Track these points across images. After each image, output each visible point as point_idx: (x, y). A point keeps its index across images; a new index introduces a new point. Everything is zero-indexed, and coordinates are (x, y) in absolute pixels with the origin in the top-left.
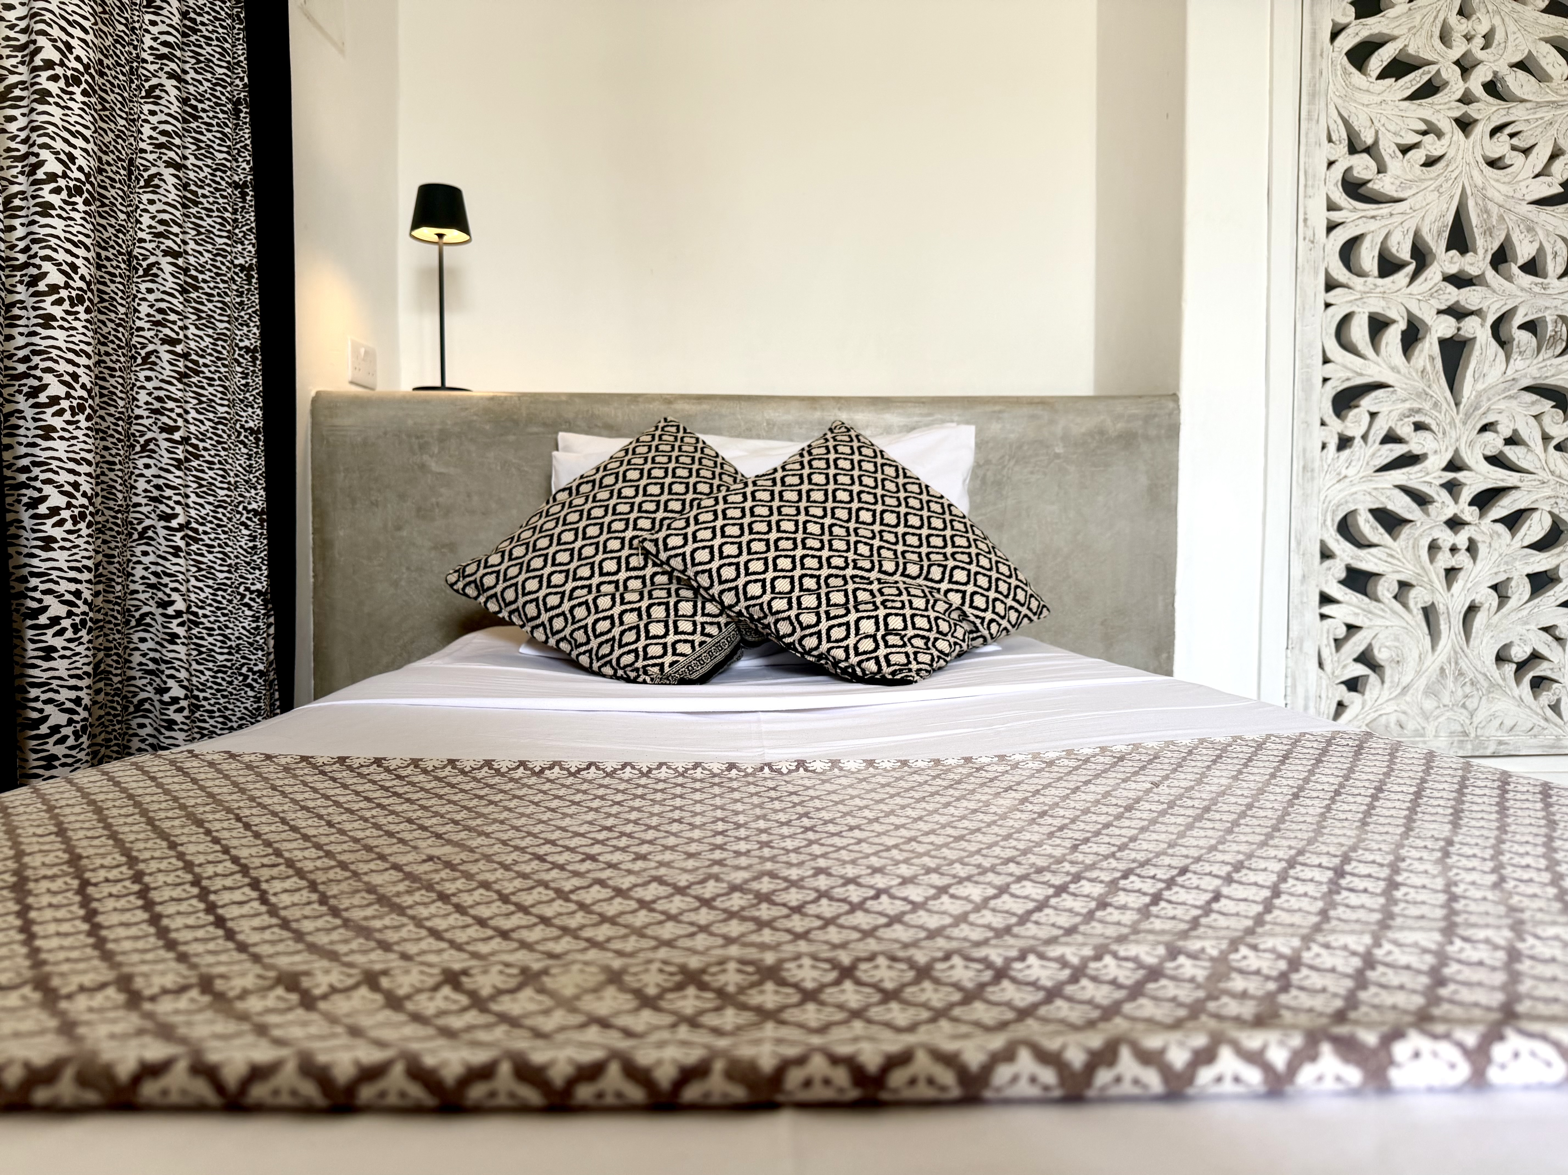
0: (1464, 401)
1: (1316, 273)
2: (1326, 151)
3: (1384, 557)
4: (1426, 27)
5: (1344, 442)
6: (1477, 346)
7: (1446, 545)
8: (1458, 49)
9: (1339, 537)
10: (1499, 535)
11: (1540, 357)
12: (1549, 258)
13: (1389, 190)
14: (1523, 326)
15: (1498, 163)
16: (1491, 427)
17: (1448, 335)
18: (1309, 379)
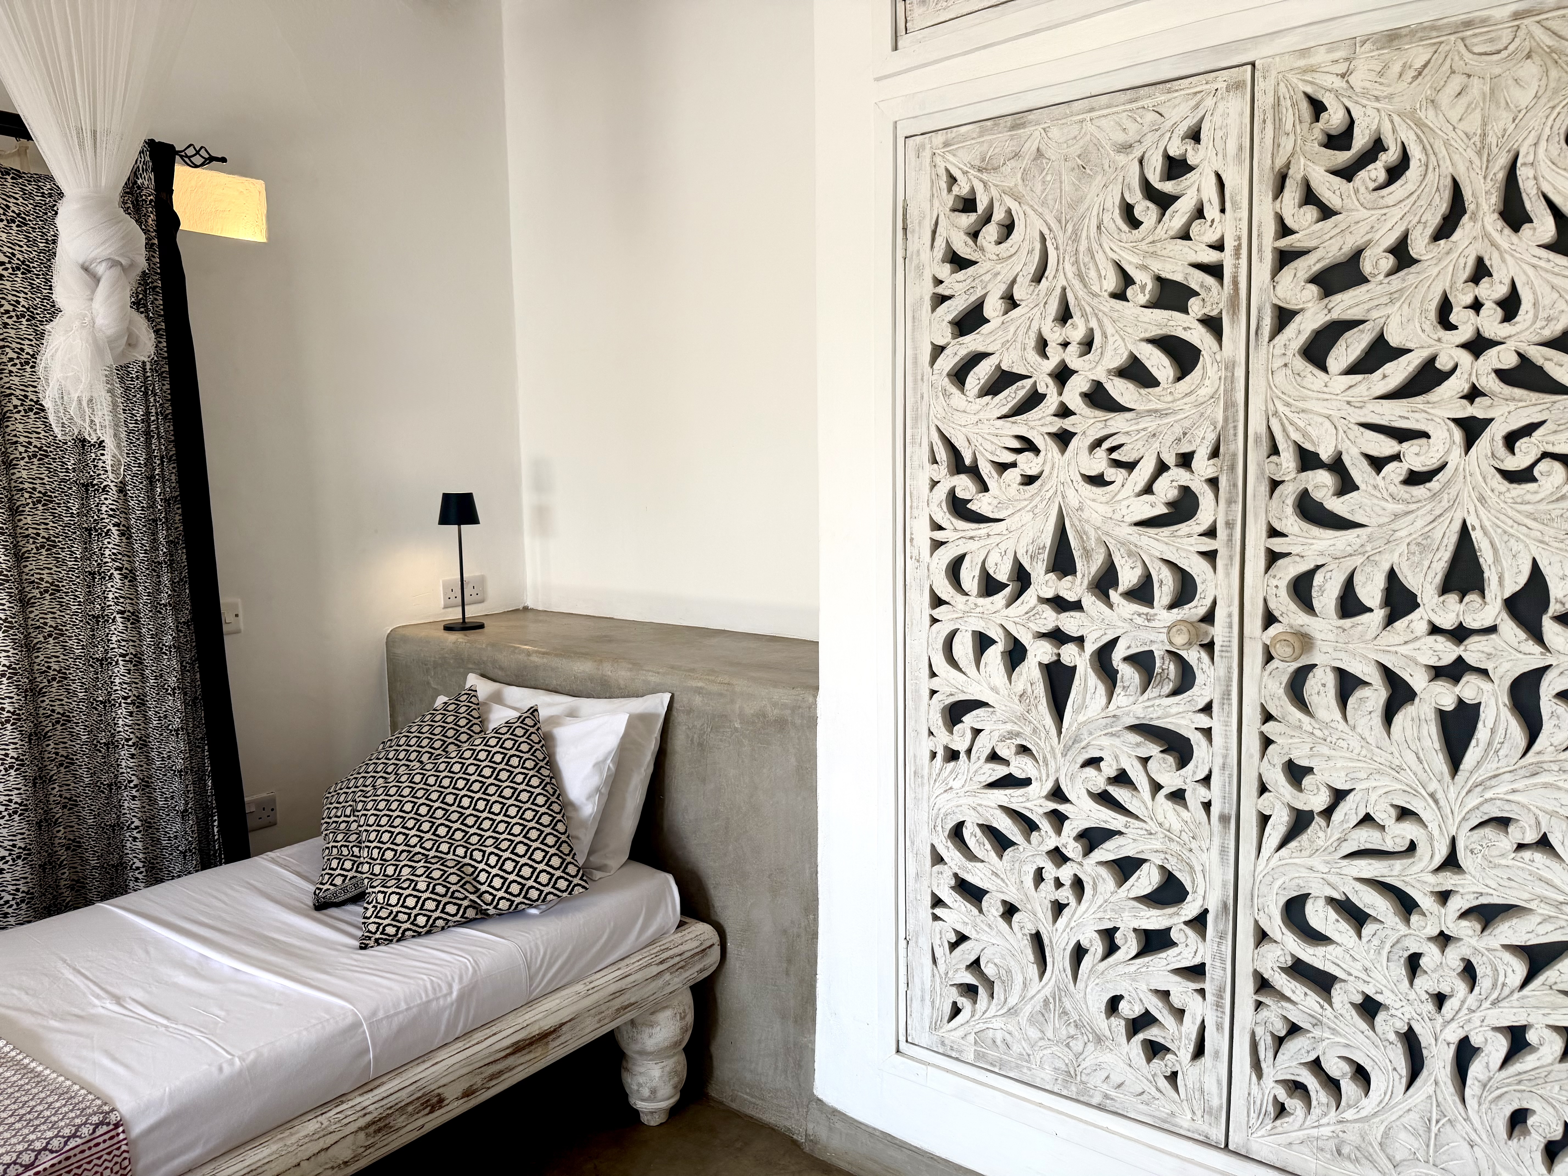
0: (1068, 730)
1: (922, 591)
2: (931, 471)
3: (989, 874)
4: (1021, 338)
6: (1078, 676)
7: (1050, 877)
8: (1055, 358)
9: (950, 845)
10: (1105, 880)
11: (1146, 695)
12: (1156, 585)
13: (986, 511)
14: (1127, 659)
15: (1098, 481)
16: (1094, 762)
17: (1047, 660)
18: (917, 691)
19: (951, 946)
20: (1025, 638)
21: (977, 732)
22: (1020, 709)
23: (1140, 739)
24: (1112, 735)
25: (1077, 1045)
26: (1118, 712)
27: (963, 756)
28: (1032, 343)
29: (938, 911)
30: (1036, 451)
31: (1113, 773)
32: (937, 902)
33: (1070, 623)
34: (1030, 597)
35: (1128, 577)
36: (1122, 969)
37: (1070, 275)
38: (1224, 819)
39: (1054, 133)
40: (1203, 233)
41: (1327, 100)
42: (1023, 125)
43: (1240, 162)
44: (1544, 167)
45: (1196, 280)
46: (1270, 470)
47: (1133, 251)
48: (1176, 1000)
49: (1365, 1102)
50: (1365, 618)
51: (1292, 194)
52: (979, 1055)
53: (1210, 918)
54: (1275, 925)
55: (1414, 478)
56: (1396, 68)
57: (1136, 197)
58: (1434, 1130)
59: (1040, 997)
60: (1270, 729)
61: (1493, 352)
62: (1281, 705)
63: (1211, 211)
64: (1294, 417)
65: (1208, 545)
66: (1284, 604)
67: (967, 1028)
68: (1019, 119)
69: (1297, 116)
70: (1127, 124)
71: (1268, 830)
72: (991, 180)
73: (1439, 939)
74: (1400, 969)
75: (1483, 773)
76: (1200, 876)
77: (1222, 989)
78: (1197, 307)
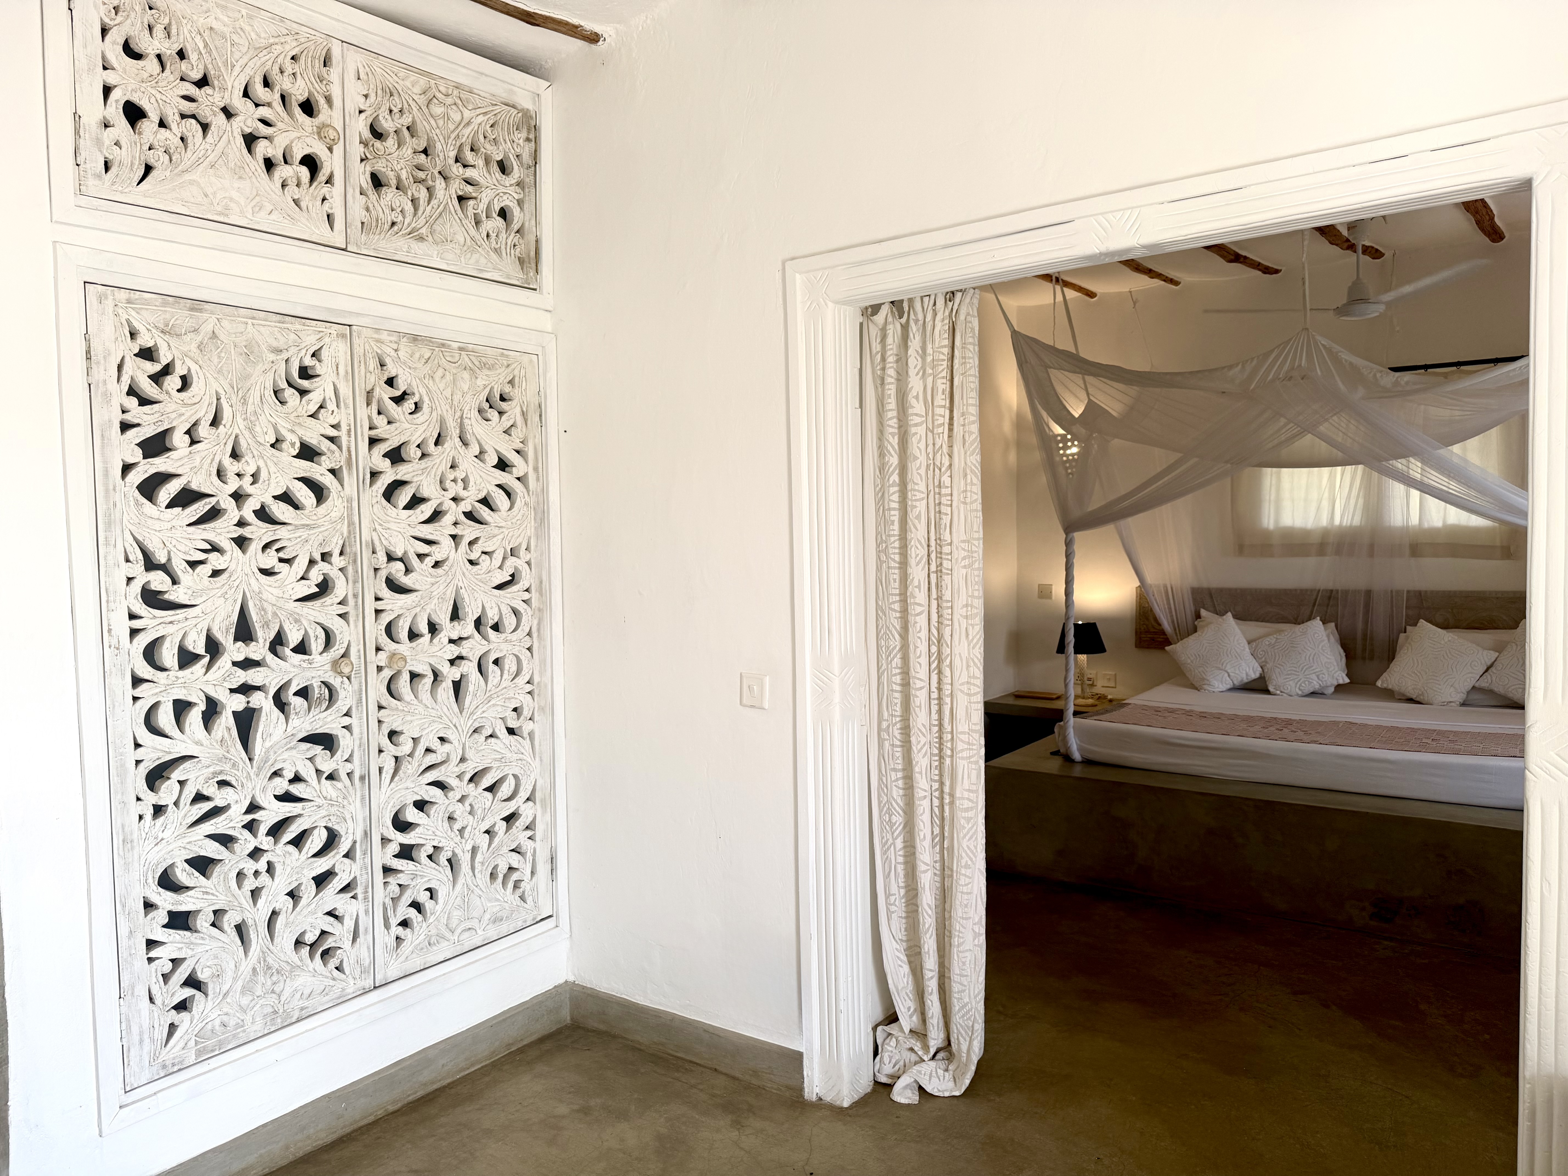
0: (256, 758)
1: (123, 675)
2: (125, 570)
3: (200, 895)
4: (205, 466)
5: (158, 810)
6: (263, 714)
7: (250, 873)
8: (233, 485)
9: (160, 889)
10: (290, 854)
11: (311, 714)
12: (313, 640)
13: (183, 599)
14: (296, 693)
15: (269, 572)
16: (276, 774)
17: (240, 708)
18: (123, 766)
19: (166, 977)
20: (221, 695)
21: (182, 783)
22: (220, 752)
23: (309, 745)
24: (291, 748)
25: (279, 987)
26: (294, 732)
27: (171, 807)
28: (214, 471)
29: (153, 954)
30: (221, 551)
31: (291, 776)
32: (151, 944)
33: (255, 676)
34: (224, 662)
35: (294, 637)
36: (305, 911)
37: (242, 427)
38: (362, 778)
39: (225, 323)
40: (327, 418)
41: (388, 360)
42: (200, 310)
43: (347, 381)
44: (473, 421)
45: (325, 445)
46: (374, 563)
47: (287, 419)
48: (339, 912)
49: (437, 908)
50: (421, 640)
51: (374, 407)
52: (199, 1053)
53: (357, 846)
54: (390, 832)
55: (437, 565)
56: (417, 355)
57: (283, 384)
58: (466, 900)
59: (249, 969)
60: (382, 714)
61: (463, 503)
62: (387, 700)
63: (331, 405)
64: (383, 532)
65: (342, 610)
66: (384, 640)
67: (186, 1037)
68: (197, 305)
69: (373, 364)
70: (279, 336)
71: (383, 775)
72: (173, 342)
73: (462, 800)
74: (446, 824)
75: (472, 708)
76: (349, 821)
77: (367, 887)
78: (326, 462)
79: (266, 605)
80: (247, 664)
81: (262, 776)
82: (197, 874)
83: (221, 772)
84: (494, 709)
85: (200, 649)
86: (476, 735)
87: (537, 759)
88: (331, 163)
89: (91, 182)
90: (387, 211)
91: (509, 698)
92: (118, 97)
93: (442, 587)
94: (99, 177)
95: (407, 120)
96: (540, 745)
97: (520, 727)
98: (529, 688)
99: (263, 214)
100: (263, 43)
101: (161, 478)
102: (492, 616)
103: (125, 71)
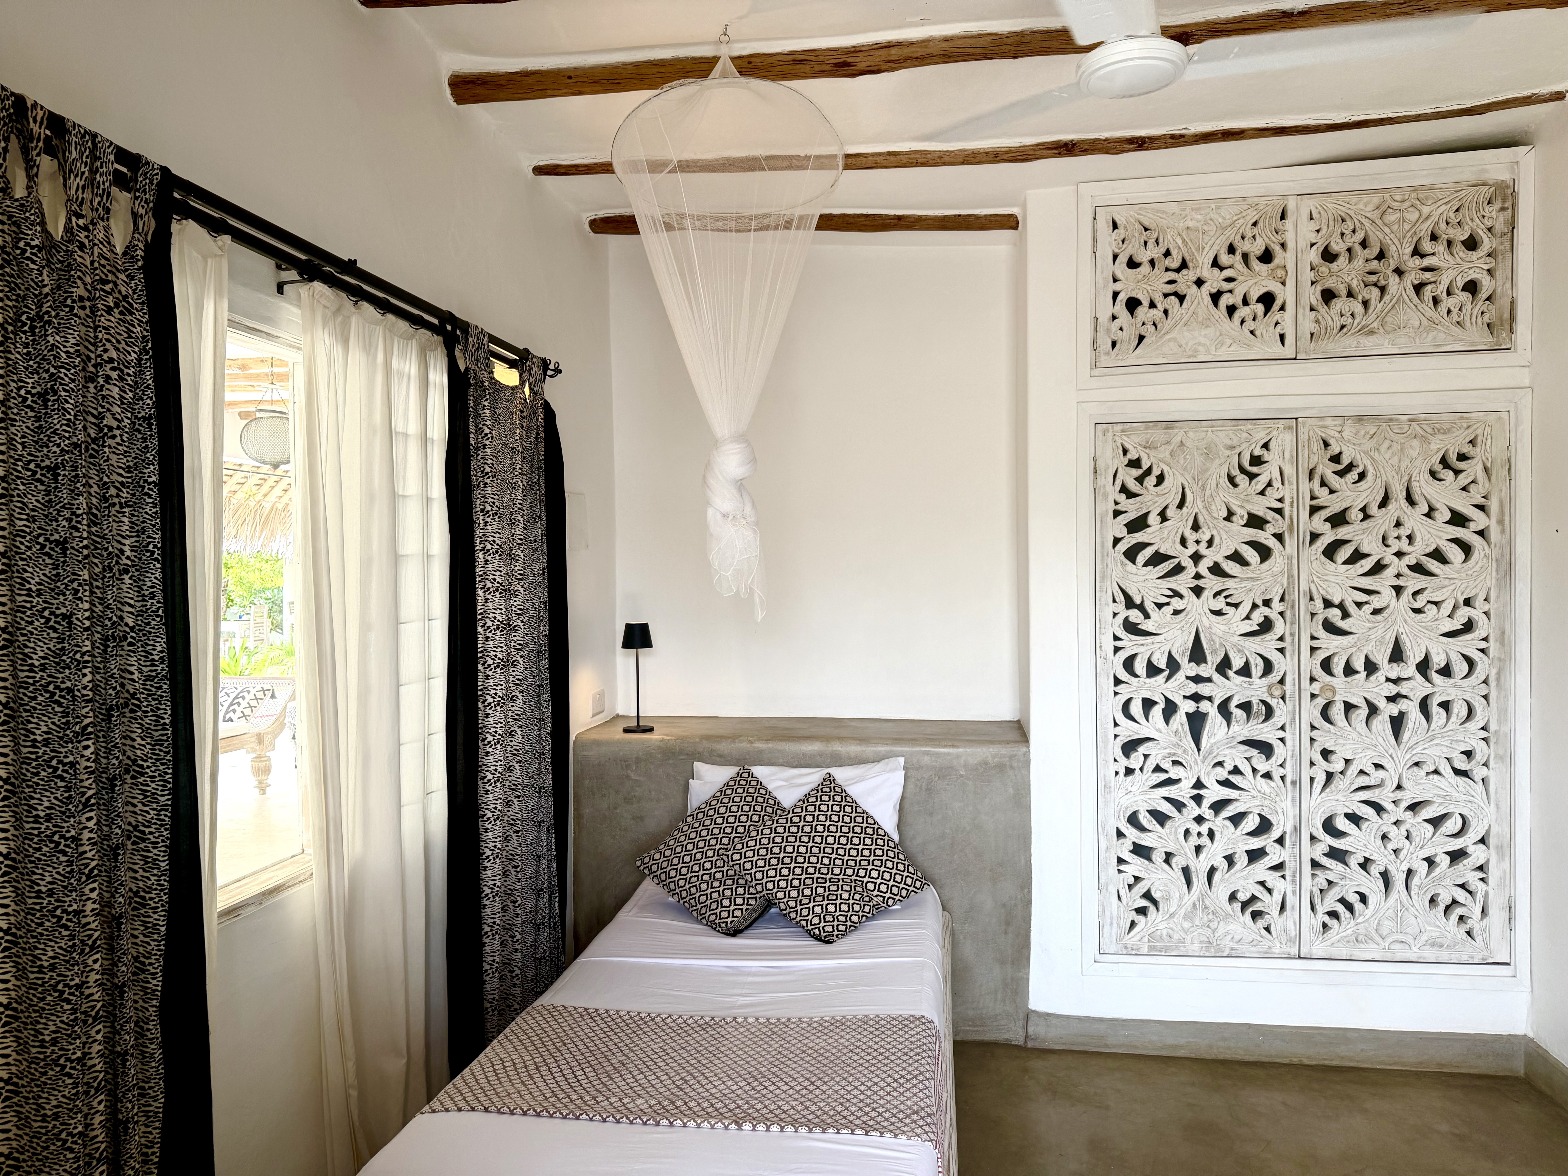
0: (1203, 749)
1: (1108, 677)
2: (1113, 608)
3: (1156, 838)
4: (1171, 537)
6: (1210, 718)
7: (1195, 832)
8: (1192, 548)
9: (1128, 825)
10: (1228, 827)
11: (1250, 724)
12: (1253, 666)
13: (1151, 629)
14: (1238, 706)
15: (1218, 613)
16: (1220, 764)
17: (1191, 711)
18: (1106, 736)
19: (1130, 887)
20: (1177, 699)
21: (1146, 756)
22: (1175, 740)
23: (1246, 748)
24: (1232, 747)
25: (1213, 925)
26: (1233, 735)
27: (1137, 771)
28: (1178, 540)
29: (1122, 868)
30: (1181, 597)
31: (1231, 768)
32: (1120, 861)
33: (1204, 689)
34: (1180, 676)
35: (1237, 663)
36: (1238, 875)
37: (1201, 507)
38: (1293, 783)
39: (1191, 434)
40: (1273, 494)
41: (1332, 441)
42: (1172, 428)
43: (1292, 463)
44: (1423, 482)
45: (1270, 516)
46: (1311, 608)
47: (1237, 498)
48: (1269, 885)
49: (1367, 911)
50: (1357, 676)
51: (1317, 481)
52: (1151, 948)
53: (1287, 837)
54: (1320, 833)
55: (1376, 612)
56: (1362, 432)
57: (1236, 472)
58: (1400, 915)
59: (1190, 902)
60: (1315, 734)
61: (1406, 558)
62: (1319, 722)
63: (1277, 484)
64: (1321, 583)
65: (1280, 645)
66: (1319, 672)
67: (1142, 934)
68: (1169, 424)
69: (1317, 446)
70: (1233, 436)
71: (1315, 785)
72: (1152, 453)
73: (1397, 823)
74: (1379, 841)
75: (1412, 743)
76: (1281, 815)
77: (1295, 872)
78: (1270, 529)
79: (1214, 637)
80: (1197, 679)
81: (1206, 763)
82: (1154, 822)
83: (1174, 754)
84: (1439, 748)
85: (1162, 664)
86: (1415, 769)
87: (1493, 805)
88: (1284, 294)
89: (1103, 358)
90: (1336, 318)
91: (1457, 741)
92: (1122, 297)
93: (1380, 632)
94: (1108, 354)
95: (1360, 236)
96: (1496, 793)
97: (1471, 770)
98: (1483, 734)
99: (1224, 348)
100: (1228, 222)
101: (1142, 546)
102: (1438, 661)
103: (1127, 279)
